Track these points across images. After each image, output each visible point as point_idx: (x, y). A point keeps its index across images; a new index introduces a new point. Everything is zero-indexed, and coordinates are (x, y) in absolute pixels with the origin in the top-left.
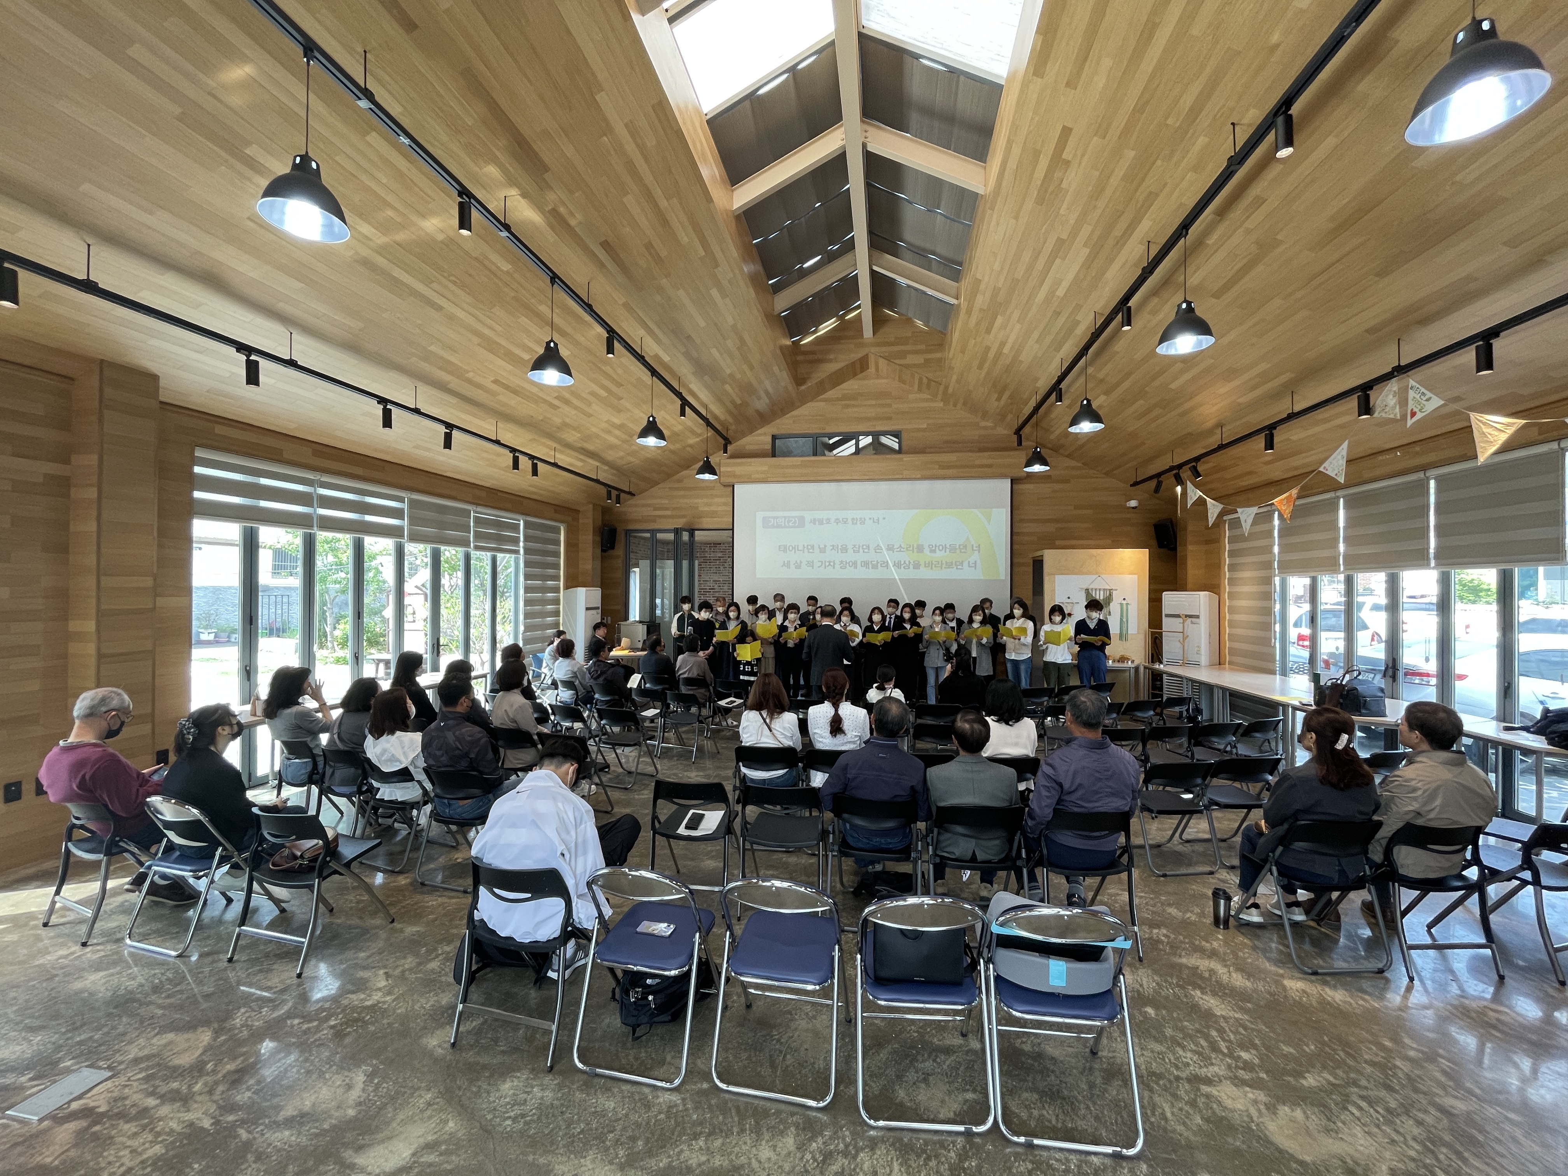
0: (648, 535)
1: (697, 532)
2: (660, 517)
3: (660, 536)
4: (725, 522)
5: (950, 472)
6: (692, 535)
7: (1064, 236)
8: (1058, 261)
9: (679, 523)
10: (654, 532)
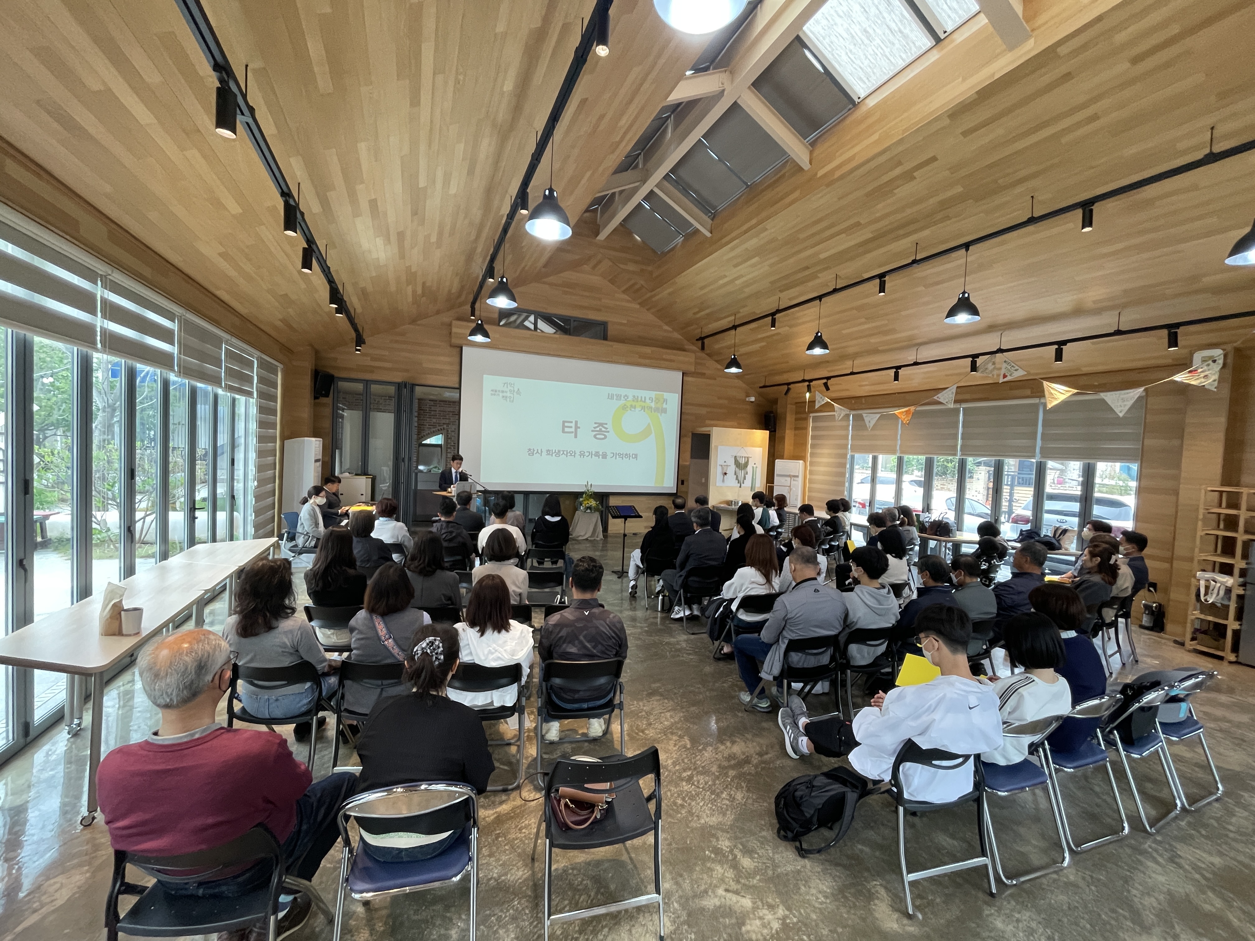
0: (360, 387)
1: (417, 389)
2: (380, 368)
3: (374, 388)
4: (452, 381)
5: (647, 361)
6: (412, 391)
7: (862, 222)
8: (844, 235)
9: (398, 378)
10: (367, 383)
